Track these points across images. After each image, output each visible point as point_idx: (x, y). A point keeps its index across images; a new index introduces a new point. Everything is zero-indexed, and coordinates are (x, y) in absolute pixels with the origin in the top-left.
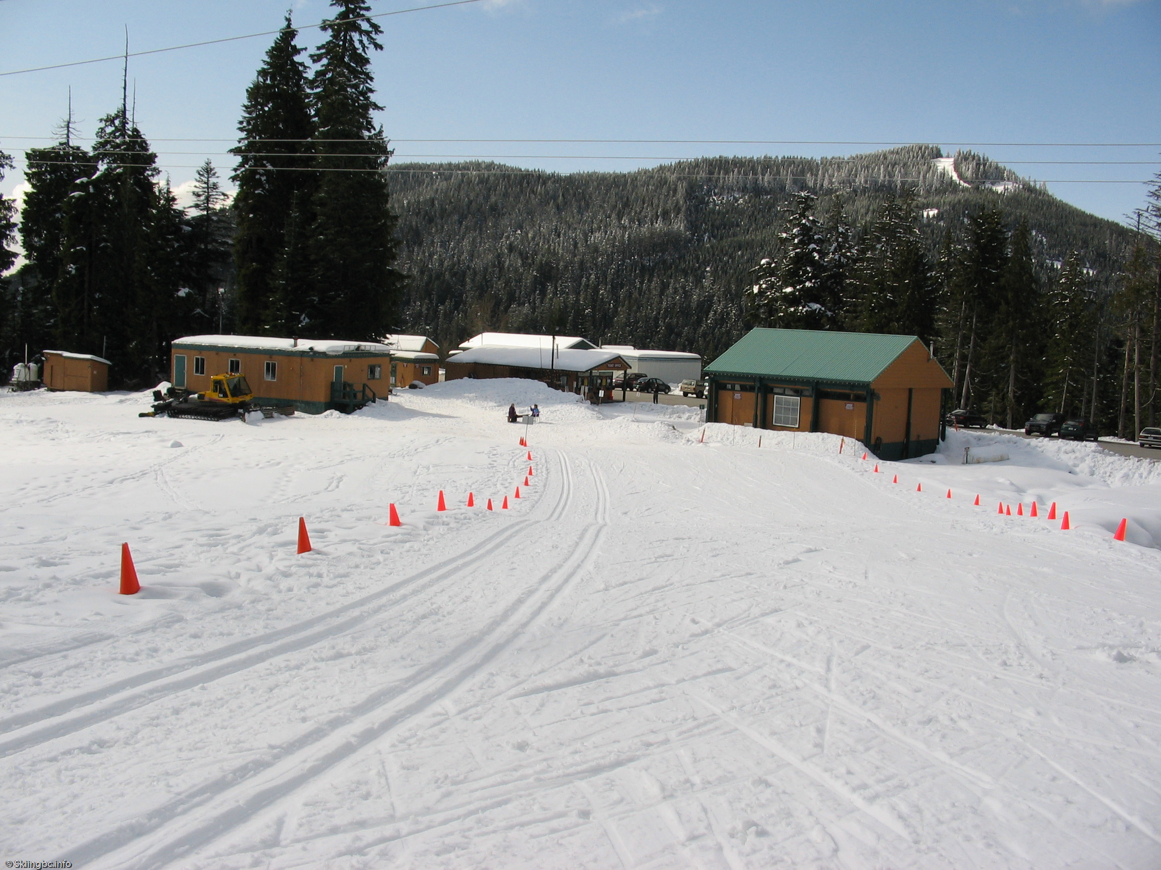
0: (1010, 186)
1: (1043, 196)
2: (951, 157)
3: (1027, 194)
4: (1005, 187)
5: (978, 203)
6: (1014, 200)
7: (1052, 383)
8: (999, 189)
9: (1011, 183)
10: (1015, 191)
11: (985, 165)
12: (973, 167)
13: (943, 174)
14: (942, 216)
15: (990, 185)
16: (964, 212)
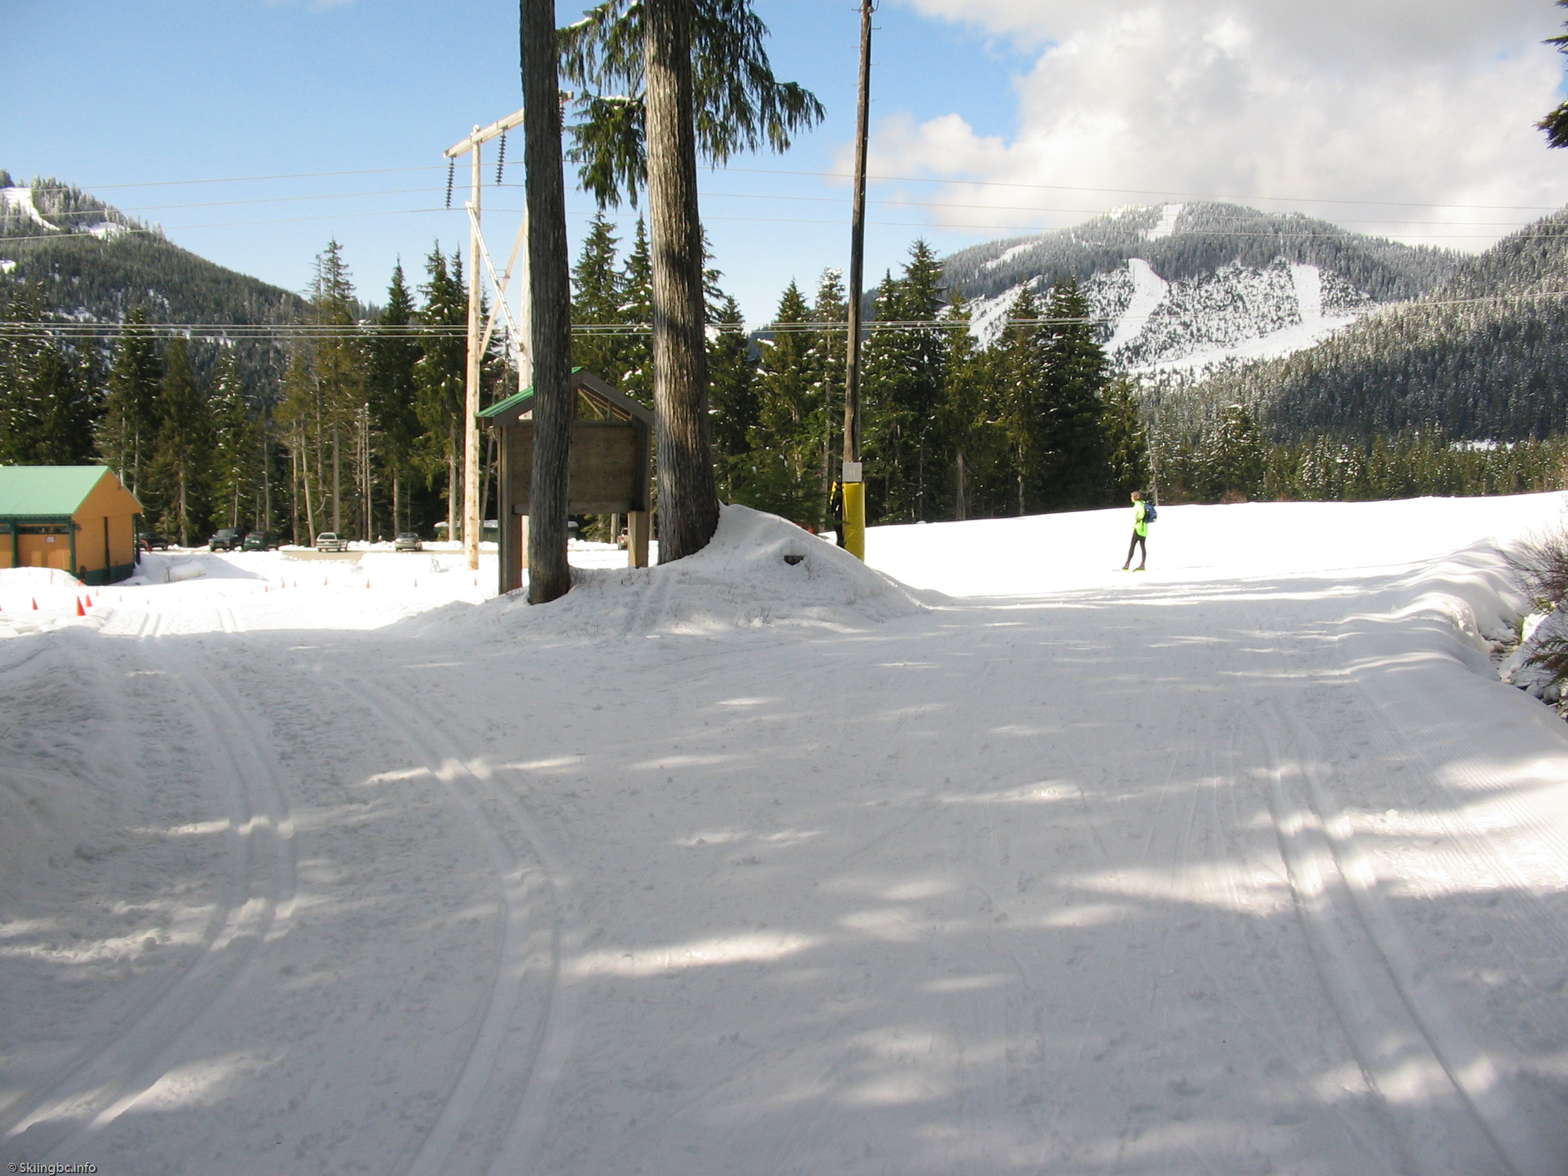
0: (114, 229)
1: (159, 243)
2: (27, 187)
3: (137, 241)
4: (107, 231)
5: (73, 253)
6: (122, 248)
7: (223, 497)
8: (99, 232)
9: (115, 224)
10: (121, 235)
11: (76, 200)
12: (59, 202)
13: (18, 211)
14: (23, 270)
15: (87, 228)
16: (53, 265)
